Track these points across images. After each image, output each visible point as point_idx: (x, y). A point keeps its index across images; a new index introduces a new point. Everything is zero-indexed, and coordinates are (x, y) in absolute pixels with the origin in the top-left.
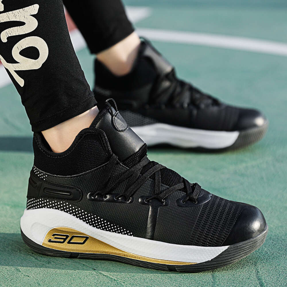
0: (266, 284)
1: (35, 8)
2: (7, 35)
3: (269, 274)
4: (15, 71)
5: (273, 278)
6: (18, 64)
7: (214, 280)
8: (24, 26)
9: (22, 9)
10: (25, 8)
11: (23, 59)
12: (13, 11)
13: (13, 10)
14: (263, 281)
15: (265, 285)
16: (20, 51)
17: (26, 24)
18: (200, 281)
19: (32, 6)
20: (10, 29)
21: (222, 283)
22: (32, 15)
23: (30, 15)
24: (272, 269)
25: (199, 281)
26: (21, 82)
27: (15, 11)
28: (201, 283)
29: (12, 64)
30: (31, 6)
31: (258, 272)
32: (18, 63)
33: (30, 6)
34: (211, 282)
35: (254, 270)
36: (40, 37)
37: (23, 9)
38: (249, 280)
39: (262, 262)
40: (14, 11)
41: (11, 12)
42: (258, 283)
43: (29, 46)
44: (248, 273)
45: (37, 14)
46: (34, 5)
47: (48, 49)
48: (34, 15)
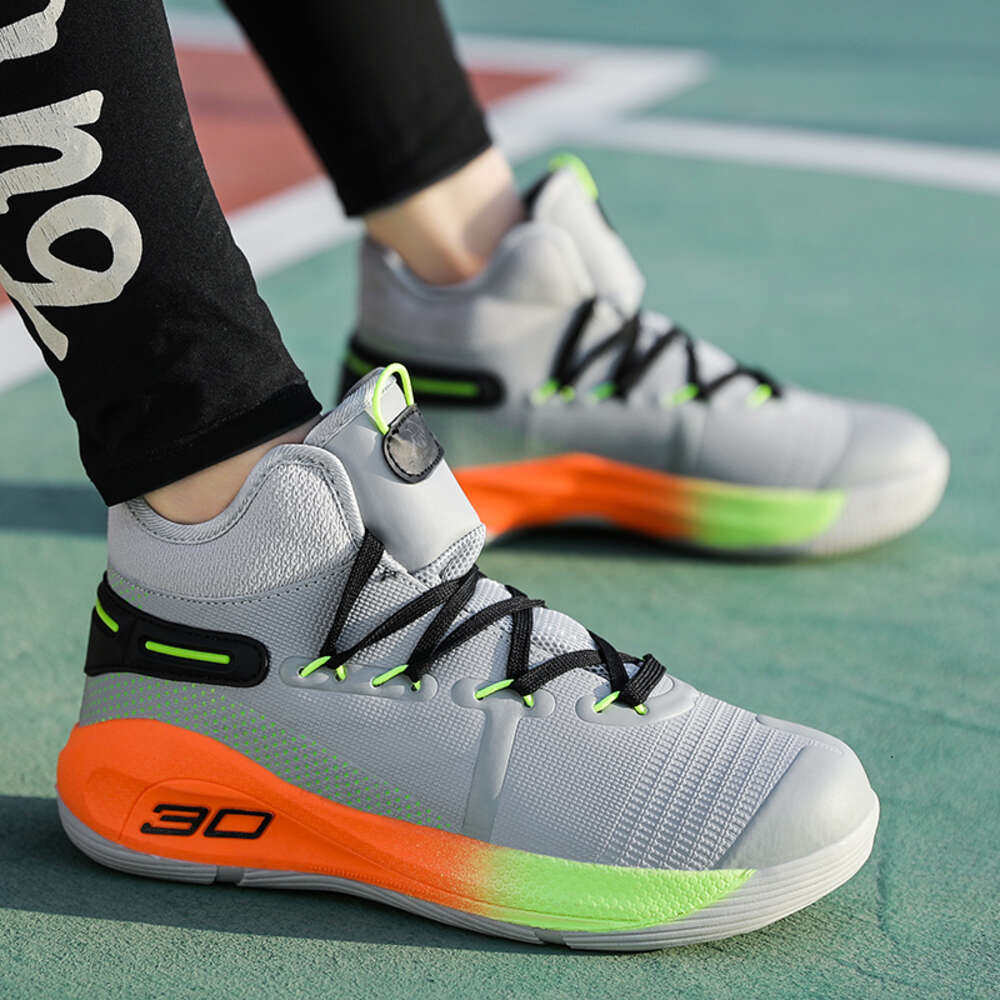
1: (89, 105)
2: (7, 190)
4: (39, 308)
6: (48, 284)
7: (884, 897)
8: (59, 160)
9: (48, 107)
10: (57, 104)
11: (62, 269)
12: (19, 114)
13: (20, 111)
16: (51, 241)
17: (64, 155)
18: (840, 897)
19: (81, 96)
20: (14, 170)
21: (908, 905)
22: (80, 127)
23: (75, 127)
25: (837, 898)
26: (60, 345)
27: (26, 113)
28: (842, 904)
29: (29, 284)
30: (76, 97)
32: (48, 281)
33: (73, 99)
34: (875, 902)
36: (111, 197)
37: (53, 105)
40: (22, 113)
41: (14, 116)
43: (78, 228)
44: (993, 880)
45: (98, 121)
46: (87, 93)
47: (140, 236)
48: (89, 125)
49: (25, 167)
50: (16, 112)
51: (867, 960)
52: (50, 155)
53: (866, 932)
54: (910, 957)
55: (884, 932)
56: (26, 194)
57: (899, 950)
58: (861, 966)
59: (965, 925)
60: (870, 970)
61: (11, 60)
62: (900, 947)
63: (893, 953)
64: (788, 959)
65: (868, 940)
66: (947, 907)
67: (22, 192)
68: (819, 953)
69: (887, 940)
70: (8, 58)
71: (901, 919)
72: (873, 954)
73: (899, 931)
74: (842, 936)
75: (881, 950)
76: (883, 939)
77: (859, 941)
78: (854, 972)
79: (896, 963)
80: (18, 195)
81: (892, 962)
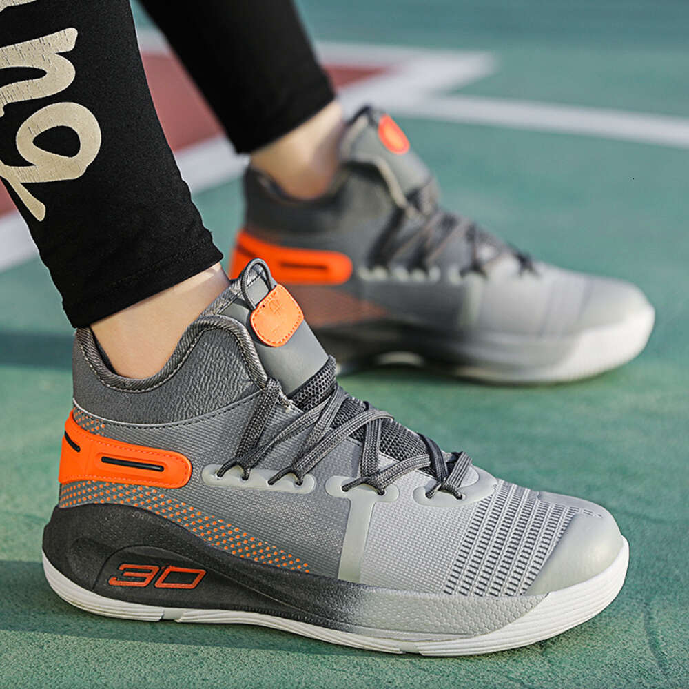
0: (665, 644)
1: (68, 38)
2: (4, 100)
3: (674, 624)
4: (24, 184)
5: (683, 632)
6: (31, 167)
8: (44, 78)
9: (38, 39)
10: (44, 37)
11: (42, 156)
12: (16, 45)
13: (17, 43)
14: (659, 638)
15: (661, 645)
16: (35, 136)
17: (48, 74)
19: (62, 32)
20: (10, 85)
22: (60, 54)
23: (57, 54)
24: (684, 614)
26: (39, 210)
27: (21, 44)
29: (16, 167)
30: (58, 33)
31: (651, 618)
32: (31, 164)
33: (55, 34)
35: (642, 614)
36: (80, 104)
37: (41, 38)
38: (627, 635)
39: (665, 598)
40: (19, 44)
41: (12, 46)
42: (647, 641)
43: (56, 126)
44: (626, 620)
45: (73, 50)
46: (66, 30)
47: (100, 132)
48: (67, 52)
49: (19, 83)
50: (14, 43)
51: (529, 677)
52: (38, 73)
53: (530, 657)
54: (560, 676)
55: (544, 657)
56: (18, 102)
57: (553, 670)
58: (524, 681)
59: (603, 652)
60: (530, 684)
61: (12, 7)
62: (554, 668)
63: (548, 672)
64: (472, 677)
65: (531, 663)
66: (591, 639)
67: (15, 101)
68: (495, 672)
69: (546, 663)
70: (10, 5)
71: (557, 648)
72: (534, 673)
73: (555, 656)
74: (514, 660)
75: (540, 670)
76: (542, 662)
77: (525, 664)
78: (519, 685)
79: (549, 679)
80: (12, 103)
81: (547, 678)
